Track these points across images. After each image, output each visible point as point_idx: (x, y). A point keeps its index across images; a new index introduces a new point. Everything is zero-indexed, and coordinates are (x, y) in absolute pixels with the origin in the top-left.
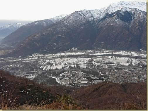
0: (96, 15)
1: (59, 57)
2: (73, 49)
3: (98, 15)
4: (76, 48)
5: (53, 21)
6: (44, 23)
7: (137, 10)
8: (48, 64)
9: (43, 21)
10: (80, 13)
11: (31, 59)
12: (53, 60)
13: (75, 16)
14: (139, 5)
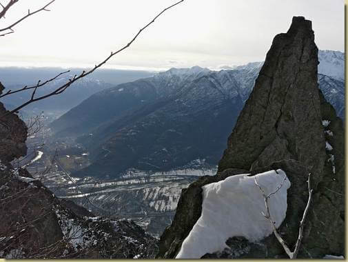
0: (244, 83)
1: (176, 181)
2: (198, 161)
3: (248, 83)
4: (204, 160)
5: (153, 84)
6: (136, 89)
7: (327, 79)
8: (161, 197)
9: (132, 84)
10: (213, 80)
11: (127, 182)
12: (168, 188)
13: (202, 88)
14: (334, 60)
